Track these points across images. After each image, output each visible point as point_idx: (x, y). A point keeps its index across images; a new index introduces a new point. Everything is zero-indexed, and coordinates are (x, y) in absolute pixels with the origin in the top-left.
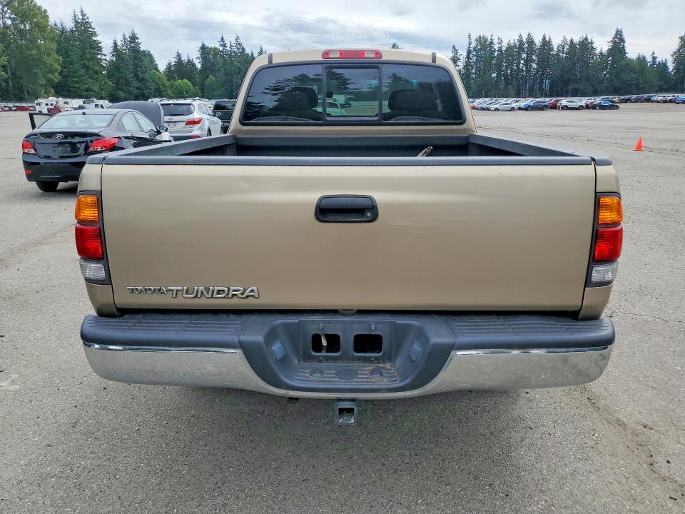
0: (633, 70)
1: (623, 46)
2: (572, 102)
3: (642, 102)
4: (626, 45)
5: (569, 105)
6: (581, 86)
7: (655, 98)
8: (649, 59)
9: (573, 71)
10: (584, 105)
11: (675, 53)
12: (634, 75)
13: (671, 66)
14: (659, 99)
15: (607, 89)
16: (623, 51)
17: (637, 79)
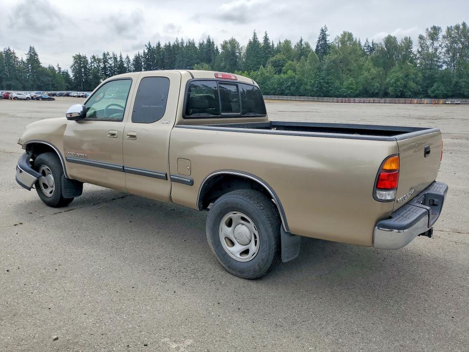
0: (47, 75)
1: (37, 59)
2: (20, 94)
3: (64, 96)
4: (39, 57)
5: (19, 96)
6: (13, 83)
7: (72, 94)
8: (56, 69)
9: (4, 72)
10: (30, 97)
11: (72, 66)
12: (49, 78)
13: (71, 75)
14: (75, 95)
15: (32, 86)
16: (37, 62)
17: (52, 81)
